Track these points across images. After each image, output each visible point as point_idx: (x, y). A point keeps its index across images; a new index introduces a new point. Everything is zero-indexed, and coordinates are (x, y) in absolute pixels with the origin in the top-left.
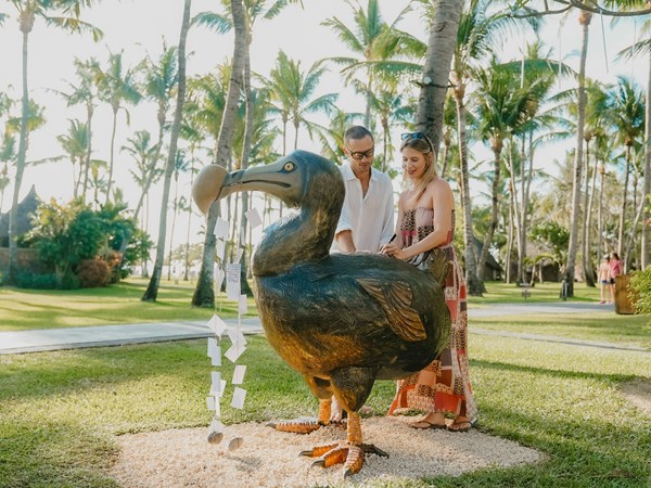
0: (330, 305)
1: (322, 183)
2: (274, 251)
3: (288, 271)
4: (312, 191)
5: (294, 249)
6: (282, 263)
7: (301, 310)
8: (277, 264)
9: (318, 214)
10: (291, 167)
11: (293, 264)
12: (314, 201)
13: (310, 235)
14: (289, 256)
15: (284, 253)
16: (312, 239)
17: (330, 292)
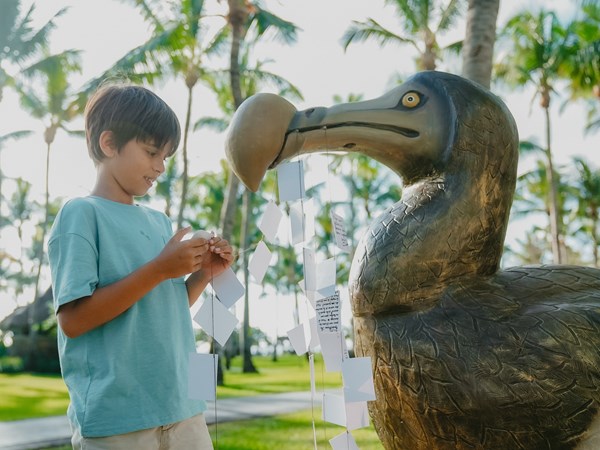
0: (556, 371)
1: (485, 121)
2: (401, 261)
3: (436, 302)
4: (466, 139)
5: (442, 254)
6: (422, 285)
7: (488, 388)
8: (410, 288)
9: (483, 182)
10: (416, 100)
11: (444, 287)
12: (471, 158)
13: (472, 226)
14: (435, 270)
15: (424, 264)
16: (477, 232)
17: (550, 342)
